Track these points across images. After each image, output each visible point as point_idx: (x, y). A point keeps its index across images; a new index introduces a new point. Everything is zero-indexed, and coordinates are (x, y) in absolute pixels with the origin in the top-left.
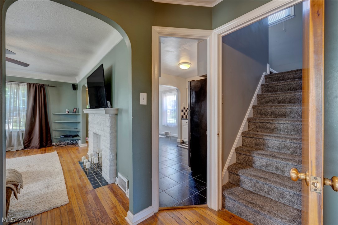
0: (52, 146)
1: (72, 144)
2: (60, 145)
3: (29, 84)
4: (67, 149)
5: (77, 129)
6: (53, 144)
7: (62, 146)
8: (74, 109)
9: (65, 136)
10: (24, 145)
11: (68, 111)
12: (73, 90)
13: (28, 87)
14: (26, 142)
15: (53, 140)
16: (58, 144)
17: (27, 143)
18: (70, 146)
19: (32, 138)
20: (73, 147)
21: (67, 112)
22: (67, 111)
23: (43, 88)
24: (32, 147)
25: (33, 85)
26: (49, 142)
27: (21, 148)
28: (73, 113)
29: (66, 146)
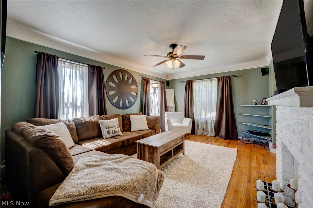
0: (238, 139)
1: (261, 144)
2: (246, 141)
3: (218, 78)
4: (251, 149)
5: (267, 126)
6: (239, 138)
7: (248, 142)
8: (263, 100)
9: (252, 132)
10: (215, 133)
11: (256, 102)
12: (263, 75)
13: (218, 81)
14: (216, 130)
15: (239, 133)
16: (244, 139)
17: (217, 132)
18: (257, 145)
19: (221, 128)
20: (260, 149)
21: (254, 104)
22: (254, 102)
23: (229, 80)
24: (221, 136)
25: (221, 79)
26: (235, 134)
27: (213, 135)
28: (262, 104)
29: (252, 145)
